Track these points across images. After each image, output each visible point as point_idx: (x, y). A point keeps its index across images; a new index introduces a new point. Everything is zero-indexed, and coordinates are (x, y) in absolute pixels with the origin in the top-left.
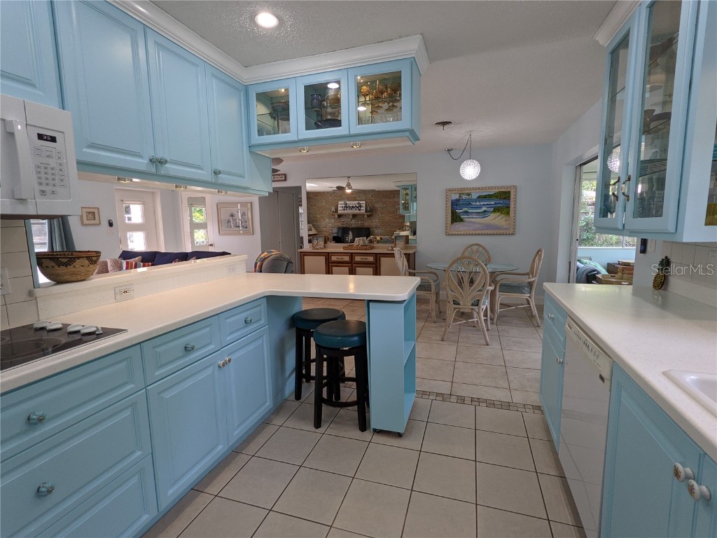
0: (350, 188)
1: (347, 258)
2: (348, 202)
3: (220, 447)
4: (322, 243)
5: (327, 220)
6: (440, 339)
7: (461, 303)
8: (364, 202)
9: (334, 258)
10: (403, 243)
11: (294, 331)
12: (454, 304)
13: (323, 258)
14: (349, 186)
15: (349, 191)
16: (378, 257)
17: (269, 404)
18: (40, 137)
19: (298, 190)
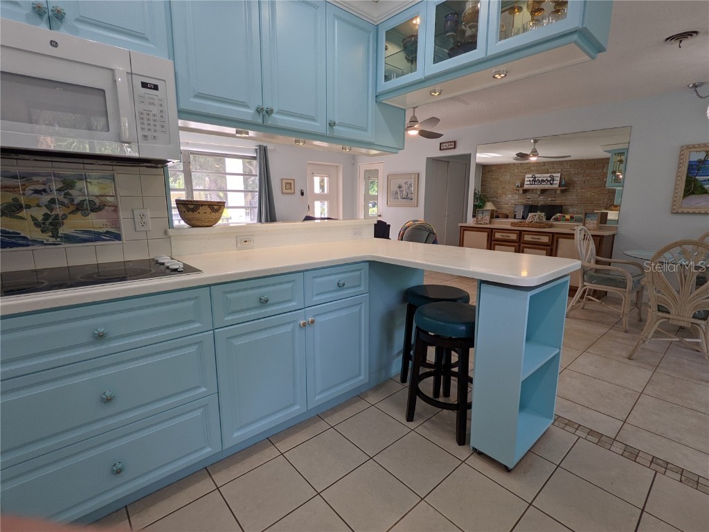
0: (534, 156)
1: (514, 237)
2: (537, 175)
3: (297, 407)
4: (488, 218)
5: (510, 196)
6: (627, 356)
7: (673, 311)
8: (559, 175)
9: (498, 235)
10: (595, 222)
11: (405, 306)
12: (659, 310)
13: (485, 235)
14: (535, 153)
15: (533, 159)
16: (555, 238)
17: (363, 378)
18: (144, 85)
19: (467, 158)
